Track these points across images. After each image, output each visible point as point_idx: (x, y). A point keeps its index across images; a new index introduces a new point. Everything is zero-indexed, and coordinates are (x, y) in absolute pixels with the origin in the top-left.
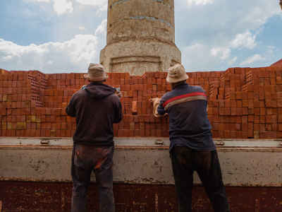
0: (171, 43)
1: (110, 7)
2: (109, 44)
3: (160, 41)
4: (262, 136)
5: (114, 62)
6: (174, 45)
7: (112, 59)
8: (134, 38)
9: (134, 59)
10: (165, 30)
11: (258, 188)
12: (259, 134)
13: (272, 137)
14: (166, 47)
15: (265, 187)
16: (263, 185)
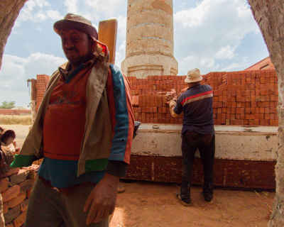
0: (171, 56)
1: (128, 31)
2: (127, 57)
3: (162, 54)
4: (232, 123)
5: (131, 70)
6: (172, 57)
7: (129, 68)
8: (144, 53)
9: (144, 68)
10: (167, 46)
11: (227, 160)
12: (230, 121)
13: (240, 124)
14: (167, 58)
15: (232, 160)
16: (231, 158)
